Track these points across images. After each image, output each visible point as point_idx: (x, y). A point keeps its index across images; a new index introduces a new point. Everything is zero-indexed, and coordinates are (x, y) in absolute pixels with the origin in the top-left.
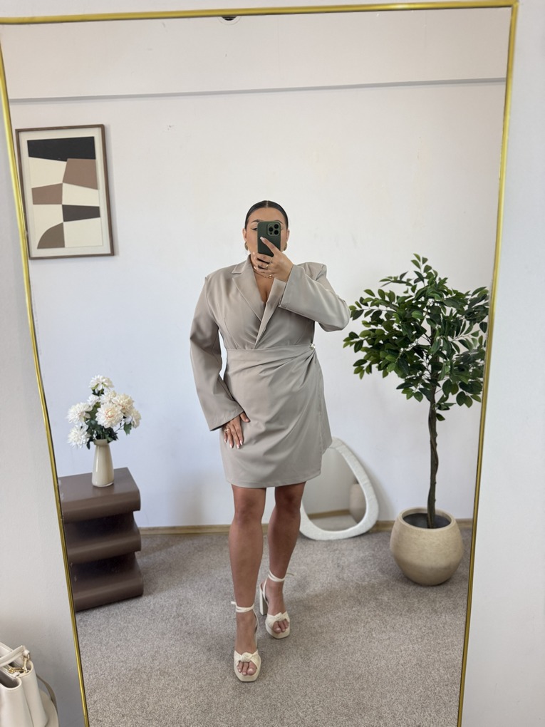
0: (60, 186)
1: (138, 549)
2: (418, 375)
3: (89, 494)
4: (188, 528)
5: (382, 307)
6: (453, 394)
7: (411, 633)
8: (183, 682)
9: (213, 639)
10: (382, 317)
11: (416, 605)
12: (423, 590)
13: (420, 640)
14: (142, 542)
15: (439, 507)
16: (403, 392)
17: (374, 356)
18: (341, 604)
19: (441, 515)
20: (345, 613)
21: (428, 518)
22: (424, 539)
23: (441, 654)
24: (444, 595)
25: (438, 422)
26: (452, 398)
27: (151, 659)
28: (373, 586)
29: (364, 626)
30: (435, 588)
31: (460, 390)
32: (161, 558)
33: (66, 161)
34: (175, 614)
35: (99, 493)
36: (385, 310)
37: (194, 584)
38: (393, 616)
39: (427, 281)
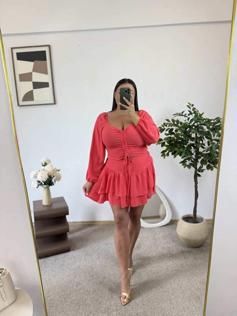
0: (31, 73)
1: (68, 231)
4: (90, 222)
5: (173, 127)
6: (205, 165)
9: (100, 269)
10: (174, 131)
11: (187, 256)
12: (189, 249)
14: (70, 228)
15: (198, 214)
16: (182, 165)
17: (170, 149)
18: (155, 255)
19: (199, 217)
21: (193, 219)
22: (191, 228)
23: (198, 277)
24: (200, 252)
25: (198, 177)
26: (205, 167)
27: (74, 278)
28: (168, 248)
29: (165, 265)
30: (196, 249)
31: (208, 163)
32: (78, 235)
33: (33, 61)
34: (84, 259)
36: (175, 128)
37: (92, 246)
38: (177, 261)
39: (194, 115)
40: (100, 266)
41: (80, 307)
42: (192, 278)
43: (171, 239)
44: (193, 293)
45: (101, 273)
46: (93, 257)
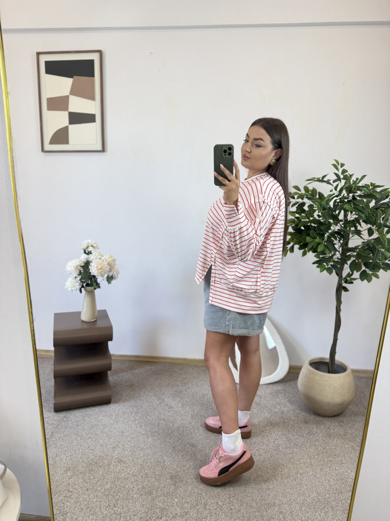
0: (67, 98)
1: (110, 370)
2: (331, 255)
3: (78, 326)
4: (148, 357)
5: (306, 200)
6: (357, 272)
7: (310, 451)
8: (134, 469)
9: (159, 439)
10: (306, 208)
11: (314, 430)
12: (318, 418)
13: (316, 457)
14: (113, 365)
15: (338, 358)
16: (317, 267)
17: (297, 239)
18: (257, 423)
19: (339, 364)
20: (259, 431)
21: (330, 366)
22: (325, 381)
23: (331, 469)
24: (337, 424)
25: (343, 293)
26: (356, 275)
27: (112, 450)
28: (281, 413)
29: (273, 442)
30: (330, 419)
31: (364, 268)
32: (127, 377)
33: (72, 77)
34: (133, 418)
35: (85, 326)
36: (308, 202)
37: (149, 398)
38: (296, 437)
39: (343, 182)
40: (159, 434)
41: (119, 502)
42: (321, 469)
43: (287, 397)
44: (320, 498)
45: (160, 446)
46: (149, 417)
